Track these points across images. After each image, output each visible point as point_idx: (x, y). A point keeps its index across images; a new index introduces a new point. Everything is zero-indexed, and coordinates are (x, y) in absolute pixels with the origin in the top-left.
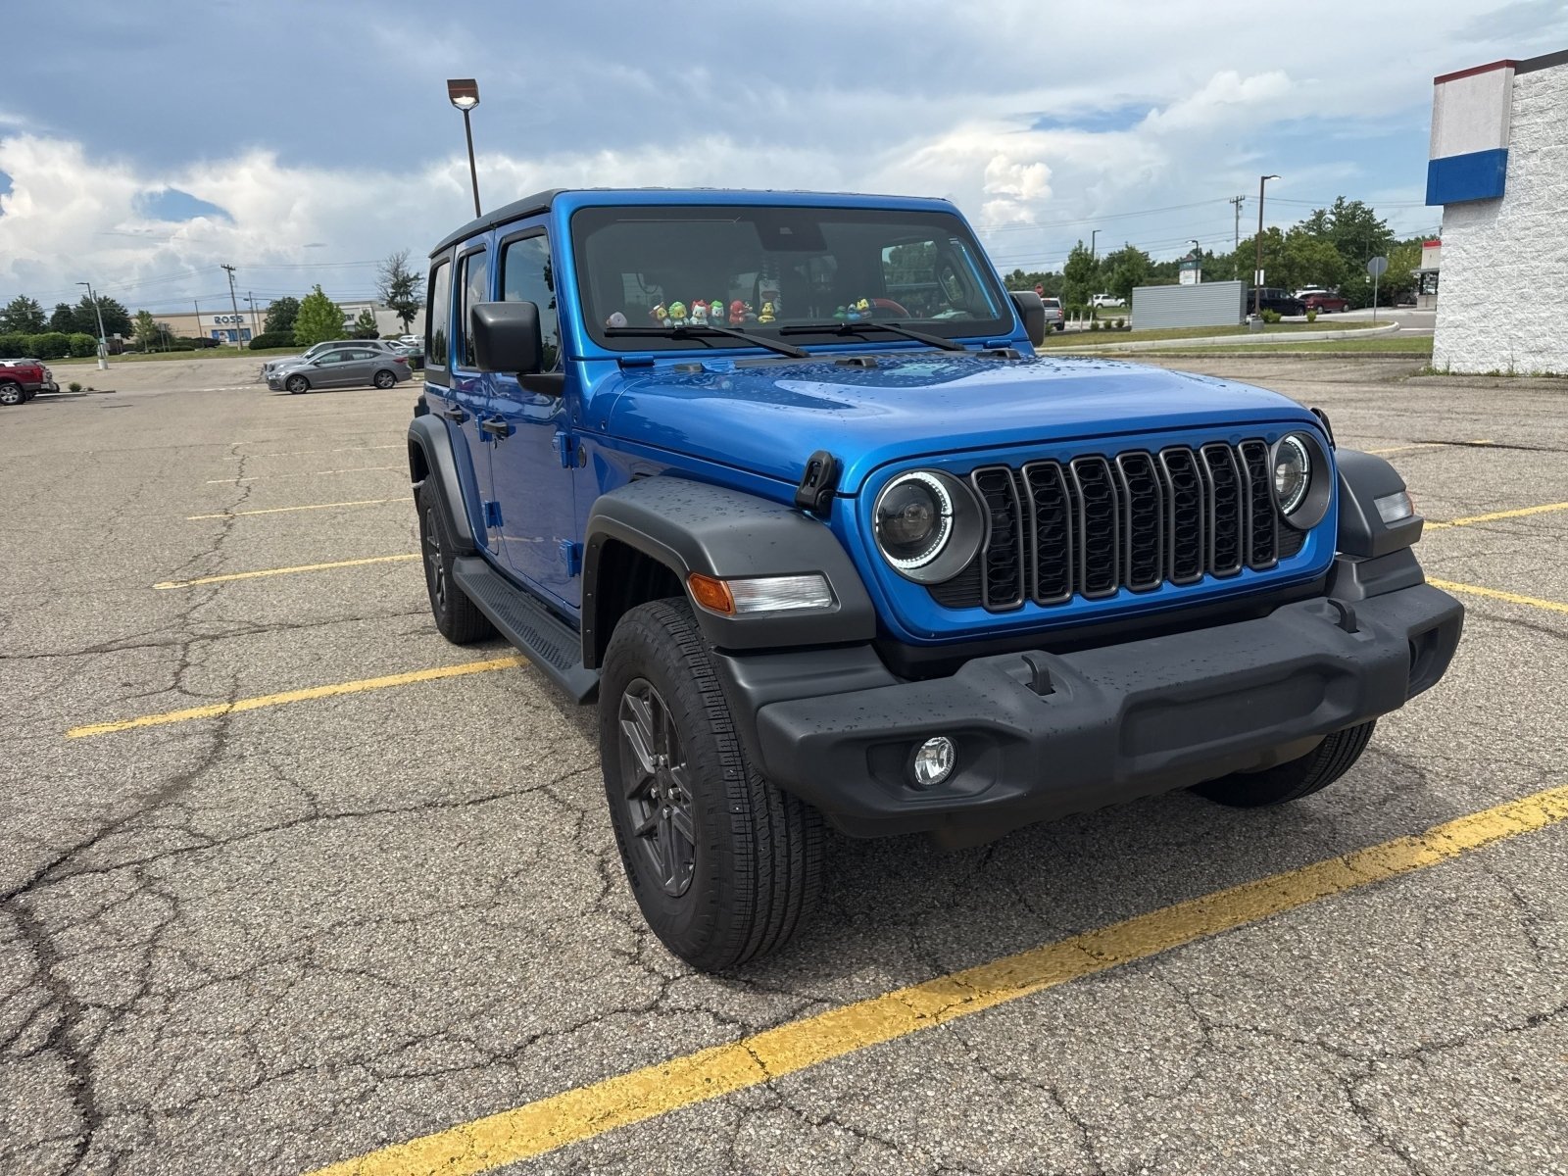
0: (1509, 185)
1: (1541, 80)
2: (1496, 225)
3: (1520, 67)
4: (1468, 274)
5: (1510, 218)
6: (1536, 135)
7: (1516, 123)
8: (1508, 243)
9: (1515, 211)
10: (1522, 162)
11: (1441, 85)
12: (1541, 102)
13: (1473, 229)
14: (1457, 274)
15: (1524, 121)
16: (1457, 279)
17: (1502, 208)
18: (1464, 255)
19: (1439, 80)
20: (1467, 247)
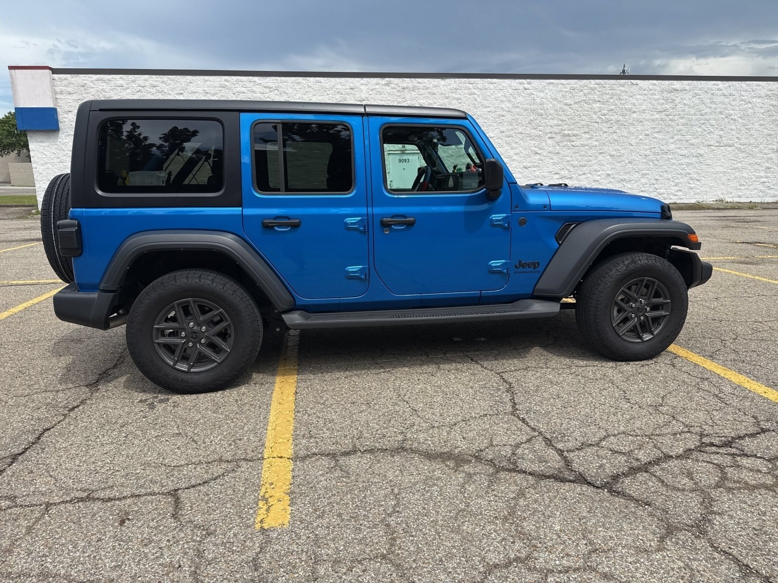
0: (61, 125)
1: (66, 79)
2: (58, 143)
3: (55, 71)
4: (49, 166)
5: (65, 140)
6: (70, 104)
7: (58, 96)
8: (66, 152)
9: (67, 138)
10: (66, 116)
11: (13, 71)
12: (70, 90)
13: (46, 144)
14: (43, 165)
15: (62, 97)
16: (43, 167)
17: (60, 136)
18: (44, 156)
19: (11, 68)
20: (45, 152)
